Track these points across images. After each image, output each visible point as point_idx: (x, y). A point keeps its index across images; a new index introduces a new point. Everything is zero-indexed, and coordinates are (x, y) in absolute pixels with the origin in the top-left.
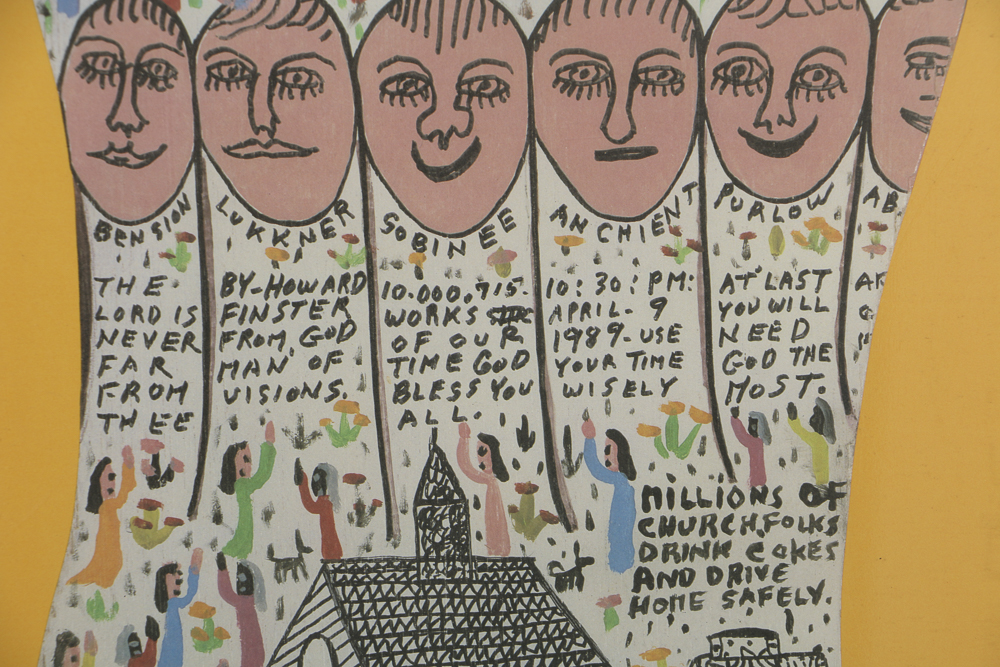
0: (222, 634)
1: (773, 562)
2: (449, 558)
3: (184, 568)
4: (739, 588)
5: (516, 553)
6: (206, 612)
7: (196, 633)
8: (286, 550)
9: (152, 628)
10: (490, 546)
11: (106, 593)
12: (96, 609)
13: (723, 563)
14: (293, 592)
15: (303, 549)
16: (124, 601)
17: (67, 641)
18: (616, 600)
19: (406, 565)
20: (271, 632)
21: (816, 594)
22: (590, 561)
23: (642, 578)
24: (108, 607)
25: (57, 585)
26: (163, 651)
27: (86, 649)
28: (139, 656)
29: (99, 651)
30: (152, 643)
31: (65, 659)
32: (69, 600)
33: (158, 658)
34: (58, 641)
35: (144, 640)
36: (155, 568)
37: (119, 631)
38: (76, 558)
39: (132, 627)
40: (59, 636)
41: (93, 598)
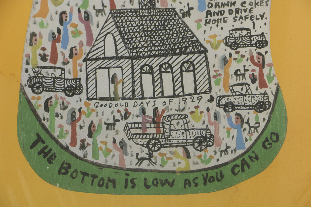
0: (80, 33)
1: (249, 7)
2: (149, 9)
3: (68, 12)
4: (238, 16)
5: (169, 6)
6: (75, 26)
7: (72, 32)
8: (99, 7)
9: (59, 31)
10: (162, 4)
11: (44, 20)
12: (42, 25)
13: (233, 8)
14: (101, 19)
15: (104, 6)
16: (50, 22)
17: (33, 35)
18: (200, 20)
19: (136, 11)
20: (95, 32)
21: (262, 17)
22: (192, 8)
23: (209, 13)
24: (45, 24)
25: (29, 18)
26: (63, 38)
27: (39, 37)
28: (55, 39)
29: (43, 38)
30: (59, 35)
31: (33, 40)
32: (33, 22)
33: (61, 40)
34: (31, 35)
35: (57, 34)
36: (59, 12)
37: (49, 32)
38: (35, 9)
39: (53, 30)
40: (31, 33)
41: (41, 21)
